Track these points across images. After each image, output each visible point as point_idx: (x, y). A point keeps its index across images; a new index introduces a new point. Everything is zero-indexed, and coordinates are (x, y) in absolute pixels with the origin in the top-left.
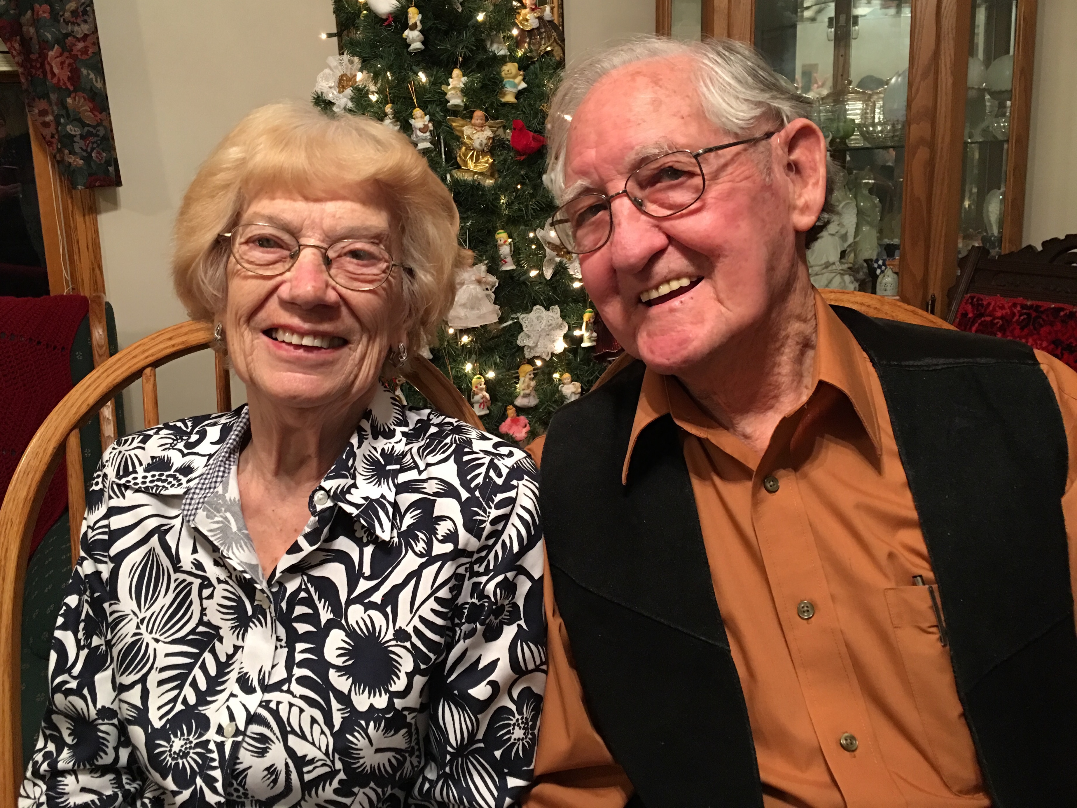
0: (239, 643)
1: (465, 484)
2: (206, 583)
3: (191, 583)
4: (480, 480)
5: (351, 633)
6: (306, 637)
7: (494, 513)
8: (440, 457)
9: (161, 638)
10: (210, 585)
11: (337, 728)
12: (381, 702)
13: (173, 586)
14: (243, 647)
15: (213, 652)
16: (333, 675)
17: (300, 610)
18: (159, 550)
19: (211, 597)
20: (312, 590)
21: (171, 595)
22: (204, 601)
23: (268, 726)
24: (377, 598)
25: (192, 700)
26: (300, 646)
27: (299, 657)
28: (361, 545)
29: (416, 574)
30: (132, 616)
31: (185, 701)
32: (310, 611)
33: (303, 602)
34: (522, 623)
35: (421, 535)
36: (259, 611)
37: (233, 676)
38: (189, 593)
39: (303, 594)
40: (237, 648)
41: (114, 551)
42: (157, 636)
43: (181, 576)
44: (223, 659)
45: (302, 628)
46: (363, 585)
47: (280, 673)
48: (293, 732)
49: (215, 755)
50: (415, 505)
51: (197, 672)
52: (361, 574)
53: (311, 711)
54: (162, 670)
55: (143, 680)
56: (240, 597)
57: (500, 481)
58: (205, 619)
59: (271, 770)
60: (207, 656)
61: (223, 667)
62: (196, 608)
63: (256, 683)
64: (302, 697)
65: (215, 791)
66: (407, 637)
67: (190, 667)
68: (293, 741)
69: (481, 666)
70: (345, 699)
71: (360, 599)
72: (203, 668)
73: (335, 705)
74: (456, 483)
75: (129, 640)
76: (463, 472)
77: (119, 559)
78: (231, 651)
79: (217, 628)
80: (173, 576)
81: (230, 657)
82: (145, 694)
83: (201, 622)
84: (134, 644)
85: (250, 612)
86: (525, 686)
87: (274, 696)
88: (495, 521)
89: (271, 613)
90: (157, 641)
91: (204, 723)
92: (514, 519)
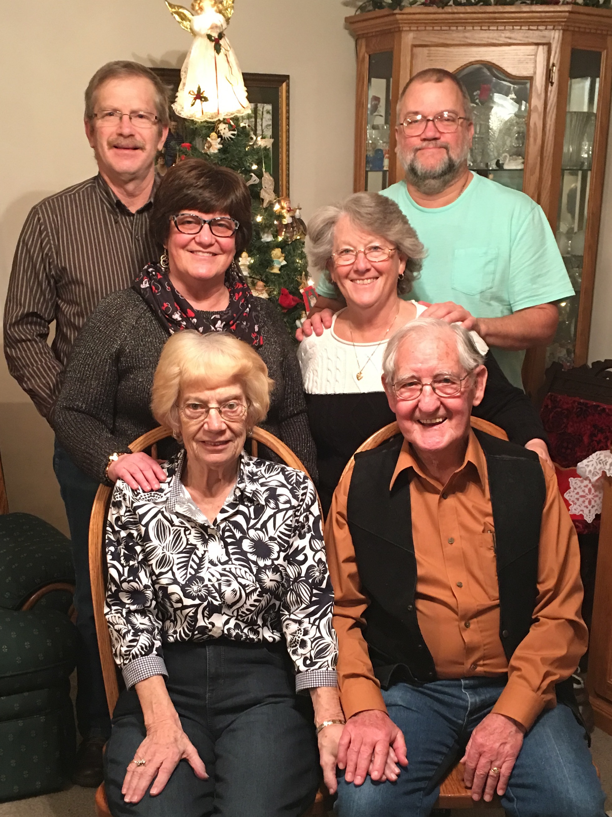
2: (186, 529)
3: (180, 530)
6: (231, 544)
7: (302, 492)
9: (173, 552)
10: (189, 529)
11: (255, 573)
12: (269, 562)
13: (172, 532)
14: (208, 551)
18: (163, 519)
19: (190, 534)
21: (172, 536)
22: (187, 536)
25: (193, 573)
27: (231, 551)
28: (248, 507)
29: (274, 516)
31: (190, 573)
34: (312, 532)
37: (207, 562)
38: (180, 534)
41: (143, 522)
43: (175, 528)
46: (252, 522)
49: (212, 589)
52: (250, 518)
54: (178, 564)
55: (171, 569)
56: (202, 532)
58: (189, 543)
59: (234, 591)
64: (239, 565)
65: (217, 600)
66: (275, 539)
67: (188, 561)
69: (299, 548)
71: (252, 527)
77: (147, 525)
80: (171, 528)
82: (173, 574)
84: (163, 556)
85: (207, 537)
88: (302, 495)
89: (216, 536)
91: (202, 579)
92: (308, 494)
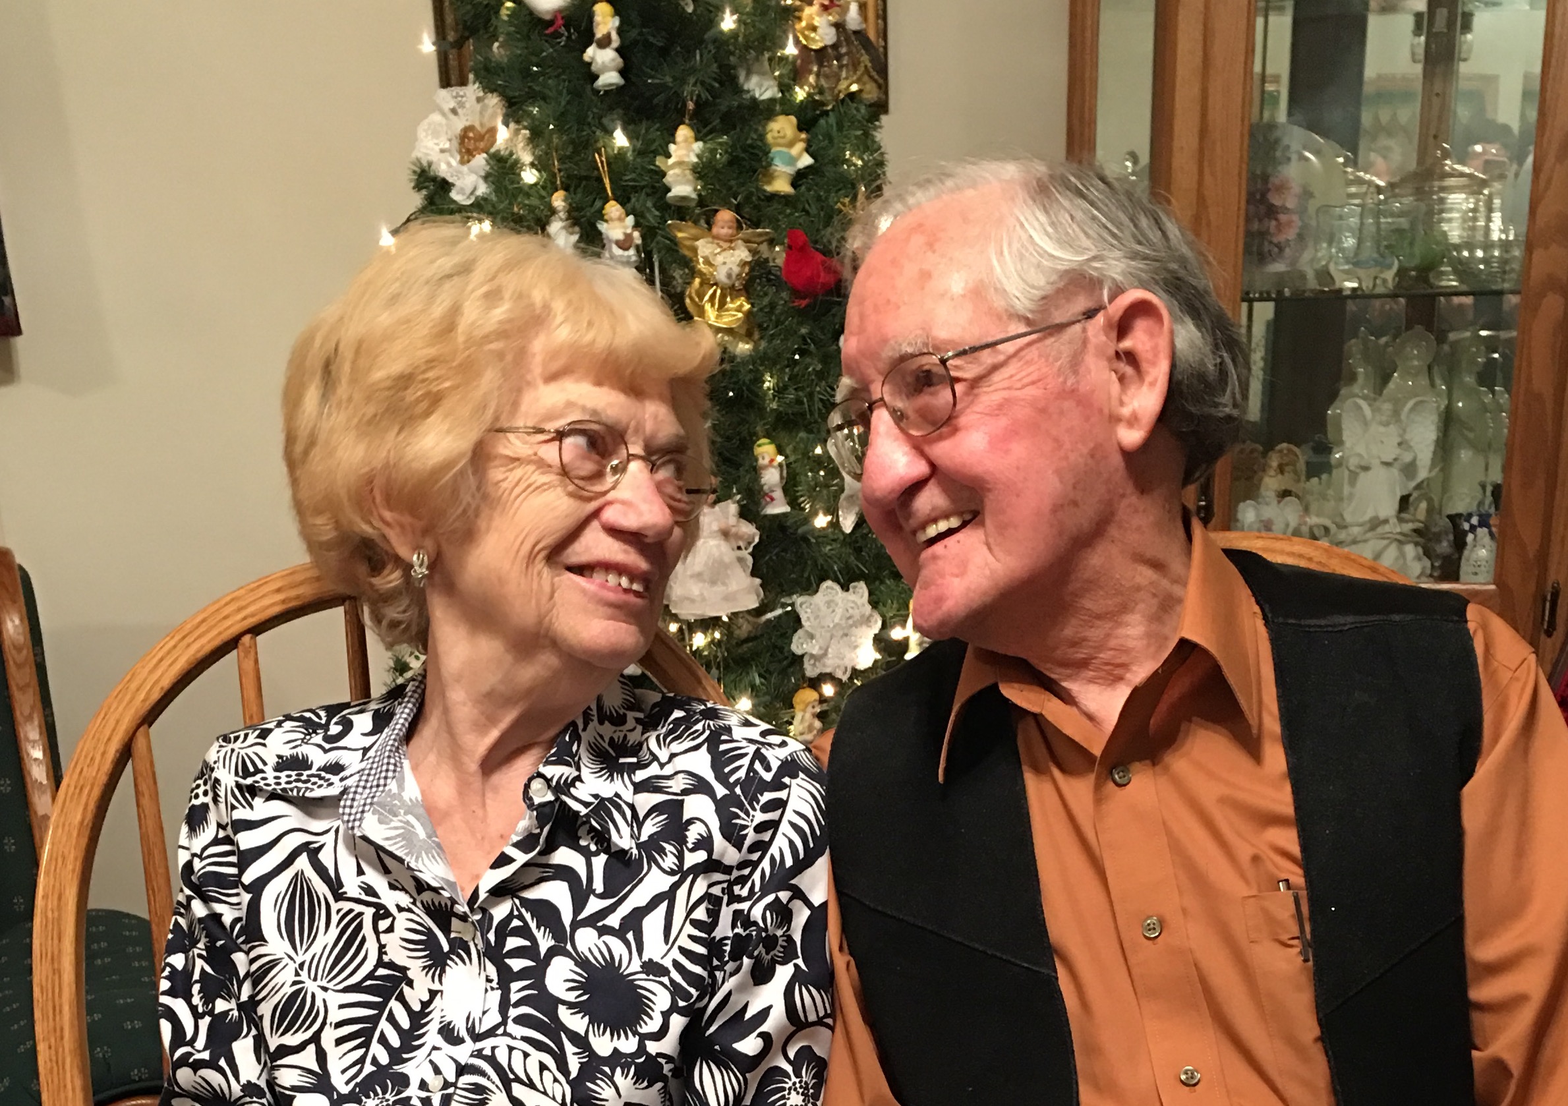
0: (436, 986)
1: (722, 778)
2: (382, 912)
3: (361, 914)
4: (741, 774)
5: (582, 962)
7: (762, 817)
8: (688, 744)
9: (330, 985)
10: (388, 914)
11: (574, 1073)
12: (628, 1044)
13: (335, 919)
14: (442, 992)
15: (401, 999)
16: (563, 1013)
17: (512, 943)
18: (310, 873)
19: (390, 929)
20: (528, 916)
21: (334, 931)
22: (382, 936)
23: (483, 1074)
24: (614, 921)
25: (384, 1059)
26: (515, 986)
27: (515, 996)
28: (589, 856)
29: (668, 894)
30: (287, 960)
31: (375, 1061)
32: (527, 943)
33: (516, 932)
34: (800, 962)
35: (669, 848)
36: (460, 947)
37: (433, 1028)
38: (360, 926)
39: (516, 923)
40: (433, 994)
41: (248, 877)
42: (324, 983)
43: (346, 905)
44: (417, 1007)
45: (517, 964)
46: (594, 905)
47: (494, 1018)
48: (518, 1080)
50: (655, 809)
51: (384, 1025)
52: (590, 891)
53: (537, 1056)
54: (339, 1024)
55: (316, 1038)
56: (429, 929)
57: (768, 777)
60: (394, 1005)
61: (418, 1018)
62: (371, 946)
63: (463, 1033)
66: (664, 971)
67: (374, 1019)
68: (518, 1090)
69: (748, 1016)
70: (581, 1042)
71: (592, 921)
72: (392, 1019)
73: (570, 1048)
74: (709, 776)
75: (288, 990)
76: (720, 762)
77: (257, 887)
78: (426, 997)
79: (404, 970)
80: (335, 907)
81: (425, 1005)
82: (321, 1055)
83: (380, 963)
84: (295, 994)
85: (446, 948)
86: (801, 1045)
87: (486, 1045)
88: (761, 828)
89: (476, 945)
90: (325, 989)
92: (785, 826)
